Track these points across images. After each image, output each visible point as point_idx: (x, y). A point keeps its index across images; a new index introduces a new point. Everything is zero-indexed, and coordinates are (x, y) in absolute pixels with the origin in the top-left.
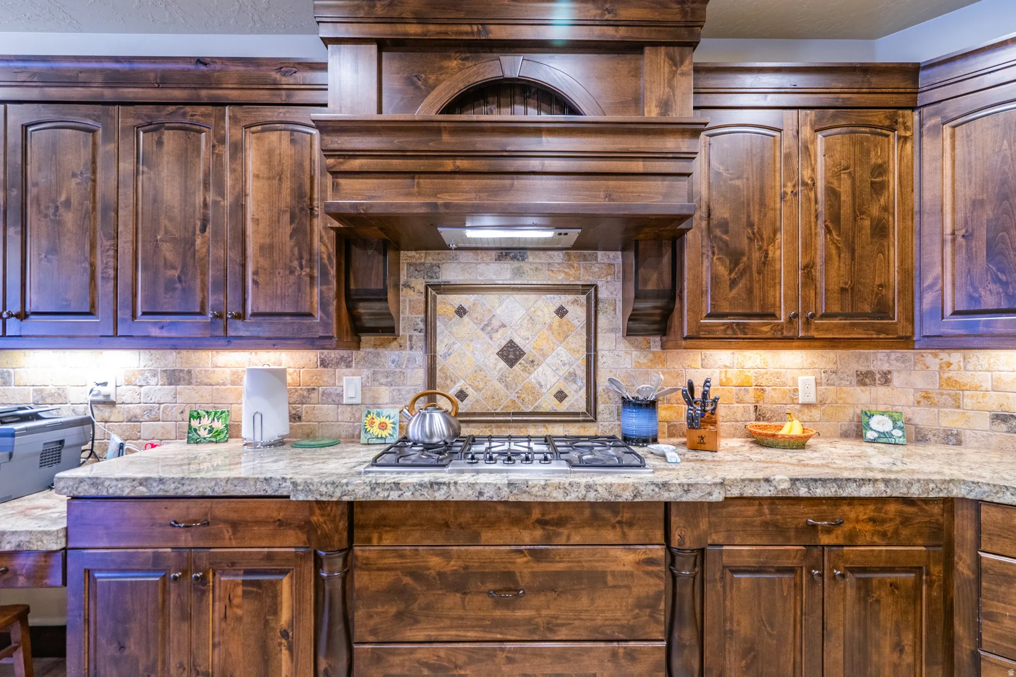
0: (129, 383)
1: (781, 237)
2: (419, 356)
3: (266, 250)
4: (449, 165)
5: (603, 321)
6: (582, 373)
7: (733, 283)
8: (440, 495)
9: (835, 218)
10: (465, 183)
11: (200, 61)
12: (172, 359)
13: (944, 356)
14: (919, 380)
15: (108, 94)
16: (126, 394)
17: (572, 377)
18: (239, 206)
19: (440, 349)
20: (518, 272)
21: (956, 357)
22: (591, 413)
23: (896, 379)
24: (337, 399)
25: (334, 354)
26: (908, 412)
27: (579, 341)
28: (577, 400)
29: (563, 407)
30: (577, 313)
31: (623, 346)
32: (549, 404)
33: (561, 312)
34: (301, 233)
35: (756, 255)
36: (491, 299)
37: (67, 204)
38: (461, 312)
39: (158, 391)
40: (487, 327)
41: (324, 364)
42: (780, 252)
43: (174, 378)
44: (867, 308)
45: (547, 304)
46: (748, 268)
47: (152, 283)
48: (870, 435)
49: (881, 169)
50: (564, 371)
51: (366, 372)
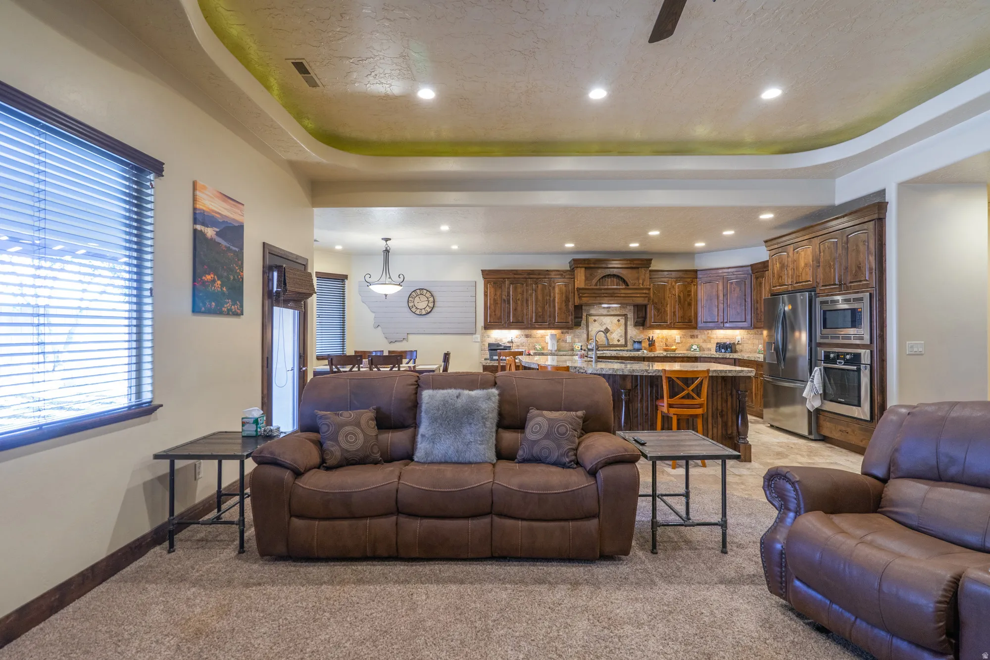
0: (517, 337)
1: (668, 306)
2: (585, 331)
3: (560, 309)
4: (603, 295)
5: (628, 323)
6: (624, 335)
7: (658, 316)
8: (604, 355)
9: (680, 302)
10: (605, 298)
11: (547, 270)
12: (527, 332)
13: (708, 331)
14: (703, 337)
15: (527, 277)
16: (515, 340)
17: (621, 336)
18: (554, 300)
19: (590, 329)
20: (608, 311)
21: (710, 331)
22: (626, 345)
23: (699, 337)
24: (565, 341)
25: (565, 331)
26: (701, 344)
27: (623, 328)
28: (622, 342)
29: (619, 343)
30: (623, 321)
31: (634, 329)
32: (616, 343)
33: (619, 321)
34: (567, 305)
35: (663, 310)
36: (602, 318)
37: (519, 299)
38: (595, 321)
39: (524, 339)
40: (601, 324)
41: (562, 333)
42: (668, 309)
43: (527, 336)
44: (687, 321)
45: (616, 318)
46: (661, 312)
47: (536, 316)
48: (692, 350)
49: (690, 291)
50: (619, 335)
51: (572, 335)
